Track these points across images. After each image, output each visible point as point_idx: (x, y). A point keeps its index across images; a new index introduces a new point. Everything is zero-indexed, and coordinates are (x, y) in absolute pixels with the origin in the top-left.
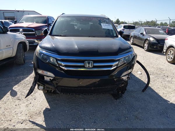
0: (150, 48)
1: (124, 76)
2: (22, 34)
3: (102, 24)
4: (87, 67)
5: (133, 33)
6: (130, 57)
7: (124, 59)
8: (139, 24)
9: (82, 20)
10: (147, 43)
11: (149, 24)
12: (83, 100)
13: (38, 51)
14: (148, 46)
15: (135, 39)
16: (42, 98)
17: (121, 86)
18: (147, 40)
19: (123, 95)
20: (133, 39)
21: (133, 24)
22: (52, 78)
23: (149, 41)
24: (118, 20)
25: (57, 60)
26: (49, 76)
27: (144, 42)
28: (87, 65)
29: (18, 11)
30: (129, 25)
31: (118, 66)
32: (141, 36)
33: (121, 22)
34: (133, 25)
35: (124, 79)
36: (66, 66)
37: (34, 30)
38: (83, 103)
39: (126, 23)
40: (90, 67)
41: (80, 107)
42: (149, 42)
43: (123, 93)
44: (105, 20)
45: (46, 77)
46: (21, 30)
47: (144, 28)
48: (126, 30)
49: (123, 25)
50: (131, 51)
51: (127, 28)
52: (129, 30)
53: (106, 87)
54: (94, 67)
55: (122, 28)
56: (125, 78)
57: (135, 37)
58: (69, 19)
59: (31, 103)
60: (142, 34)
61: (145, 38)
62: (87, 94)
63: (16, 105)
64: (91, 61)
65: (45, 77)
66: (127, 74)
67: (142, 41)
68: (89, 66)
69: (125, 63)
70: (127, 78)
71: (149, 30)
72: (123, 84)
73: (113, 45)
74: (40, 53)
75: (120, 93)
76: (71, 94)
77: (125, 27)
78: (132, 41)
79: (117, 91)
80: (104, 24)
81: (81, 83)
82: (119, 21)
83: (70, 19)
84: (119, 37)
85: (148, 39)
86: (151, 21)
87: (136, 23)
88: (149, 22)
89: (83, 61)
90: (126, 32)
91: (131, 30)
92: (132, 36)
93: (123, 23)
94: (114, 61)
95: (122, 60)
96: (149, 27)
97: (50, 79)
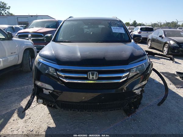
0: (170, 52)
1: (137, 89)
2: (31, 39)
3: (112, 28)
4: (91, 79)
5: (151, 35)
6: (144, 65)
7: (136, 69)
8: (158, 25)
9: (89, 24)
10: (166, 46)
11: (169, 25)
12: (89, 115)
13: (37, 60)
14: (168, 50)
15: (153, 42)
16: (43, 112)
17: (133, 100)
18: (166, 43)
19: (137, 110)
20: (151, 42)
21: (152, 25)
22: (51, 92)
23: (169, 44)
24: (135, 21)
25: (56, 70)
26: (48, 88)
27: (163, 45)
28: (91, 76)
29: (32, 16)
30: (147, 27)
31: (129, 78)
32: (160, 39)
33: (138, 23)
34: (151, 27)
35: (136, 93)
36: (66, 78)
37: (43, 35)
38: (88, 120)
39: (143, 25)
40: (95, 78)
41: (84, 124)
42: (169, 46)
43: (136, 108)
44: (116, 23)
45: (45, 89)
46: (30, 35)
47: (163, 30)
48: (143, 32)
49: (140, 27)
50: (146, 59)
51: (145, 30)
52: (146, 32)
53: (114, 103)
54: (100, 79)
55: (139, 30)
56: (138, 92)
57: (153, 40)
58: (75, 23)
59: (30, 118)
60: (161, 36)
61: (165, 41)
62: (92, 111)
63: (14, 120)
64: (95, 72)
65: (43, 89)
66: (140, 87)
67: (161, 45)
68: (93, 78)
69: (138, 74)
70: (141, 91)
71: (169, 32)
72: (135, 98)
73: (123, 52)
74: (39, 63)
75: (133, 109)
76: (72, 110)
77: (141, 29)
78: (150, 45)
79: (128, 107)
80: (115, 27)
81: (83, 98)
82: (136, 23)
83: (77, 23)
84: (132, 42)
85: (168, 42)
86: (172, 22)
87: (155, 25)
88: (169, 23)
89: (86, 72)
90: (144, 35)
91: (149, 32)
92: (149, 39)
93: (140, 25)
94: (123, 72)
95: (135, 70)
96: (169, 28)
97: (49, 92)
